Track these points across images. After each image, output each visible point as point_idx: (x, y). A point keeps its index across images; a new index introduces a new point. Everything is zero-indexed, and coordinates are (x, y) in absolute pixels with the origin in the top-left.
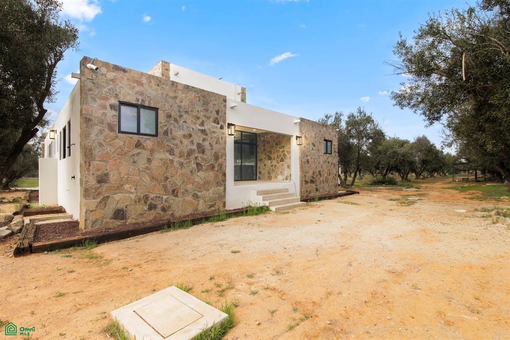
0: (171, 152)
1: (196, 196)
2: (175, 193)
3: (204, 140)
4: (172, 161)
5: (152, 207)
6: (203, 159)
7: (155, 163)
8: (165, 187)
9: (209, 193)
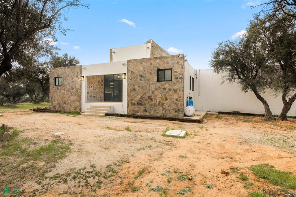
0: (64, 90)
1: (71, 105)
2: (65, 103)
3: (73, 84)
4: (65, 93)
5: (60, 107)
6: (73, 91)
7: (61, 94)
8: (63, 101)
9: (74, 104)
